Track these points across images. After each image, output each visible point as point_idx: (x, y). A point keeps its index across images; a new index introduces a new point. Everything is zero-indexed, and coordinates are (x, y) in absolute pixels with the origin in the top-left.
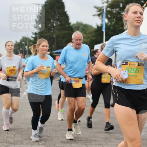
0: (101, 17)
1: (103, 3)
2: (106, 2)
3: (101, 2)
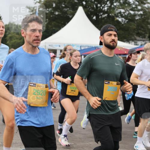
1: (36, 3)
2: (38, 2)
3: (34, 2)
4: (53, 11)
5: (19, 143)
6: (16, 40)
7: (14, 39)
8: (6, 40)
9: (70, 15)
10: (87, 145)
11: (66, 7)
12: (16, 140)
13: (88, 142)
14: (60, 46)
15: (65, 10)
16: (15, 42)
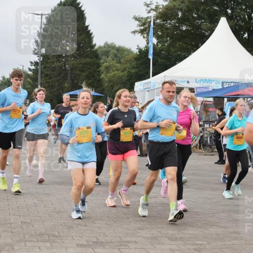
0: (145, 35)
1: (149, 12)
2: (153, 10)
4: (177, 25)
5: (116, 242)
6: (116, 72)
7: (113, 71)
8: (99, 72)
9: (207, 31)
10: (228, 246)
11: (199, 18)
12: (111, 236)
13: (229, 241)
14: (188, 82)
15: (198, 23)
16: (114, 76)
